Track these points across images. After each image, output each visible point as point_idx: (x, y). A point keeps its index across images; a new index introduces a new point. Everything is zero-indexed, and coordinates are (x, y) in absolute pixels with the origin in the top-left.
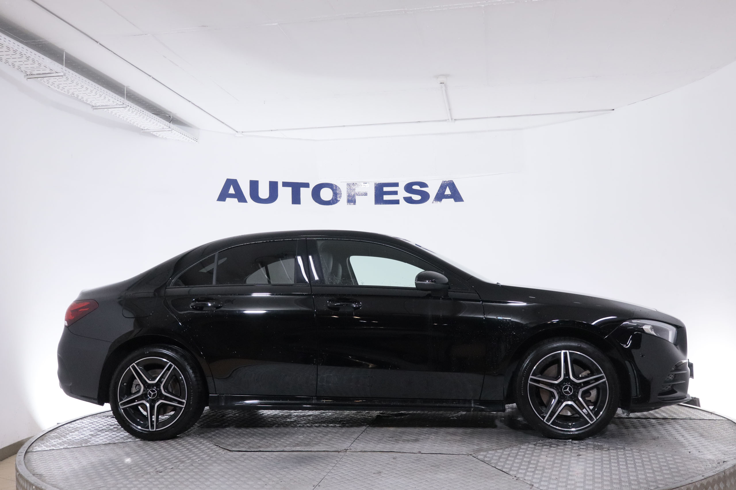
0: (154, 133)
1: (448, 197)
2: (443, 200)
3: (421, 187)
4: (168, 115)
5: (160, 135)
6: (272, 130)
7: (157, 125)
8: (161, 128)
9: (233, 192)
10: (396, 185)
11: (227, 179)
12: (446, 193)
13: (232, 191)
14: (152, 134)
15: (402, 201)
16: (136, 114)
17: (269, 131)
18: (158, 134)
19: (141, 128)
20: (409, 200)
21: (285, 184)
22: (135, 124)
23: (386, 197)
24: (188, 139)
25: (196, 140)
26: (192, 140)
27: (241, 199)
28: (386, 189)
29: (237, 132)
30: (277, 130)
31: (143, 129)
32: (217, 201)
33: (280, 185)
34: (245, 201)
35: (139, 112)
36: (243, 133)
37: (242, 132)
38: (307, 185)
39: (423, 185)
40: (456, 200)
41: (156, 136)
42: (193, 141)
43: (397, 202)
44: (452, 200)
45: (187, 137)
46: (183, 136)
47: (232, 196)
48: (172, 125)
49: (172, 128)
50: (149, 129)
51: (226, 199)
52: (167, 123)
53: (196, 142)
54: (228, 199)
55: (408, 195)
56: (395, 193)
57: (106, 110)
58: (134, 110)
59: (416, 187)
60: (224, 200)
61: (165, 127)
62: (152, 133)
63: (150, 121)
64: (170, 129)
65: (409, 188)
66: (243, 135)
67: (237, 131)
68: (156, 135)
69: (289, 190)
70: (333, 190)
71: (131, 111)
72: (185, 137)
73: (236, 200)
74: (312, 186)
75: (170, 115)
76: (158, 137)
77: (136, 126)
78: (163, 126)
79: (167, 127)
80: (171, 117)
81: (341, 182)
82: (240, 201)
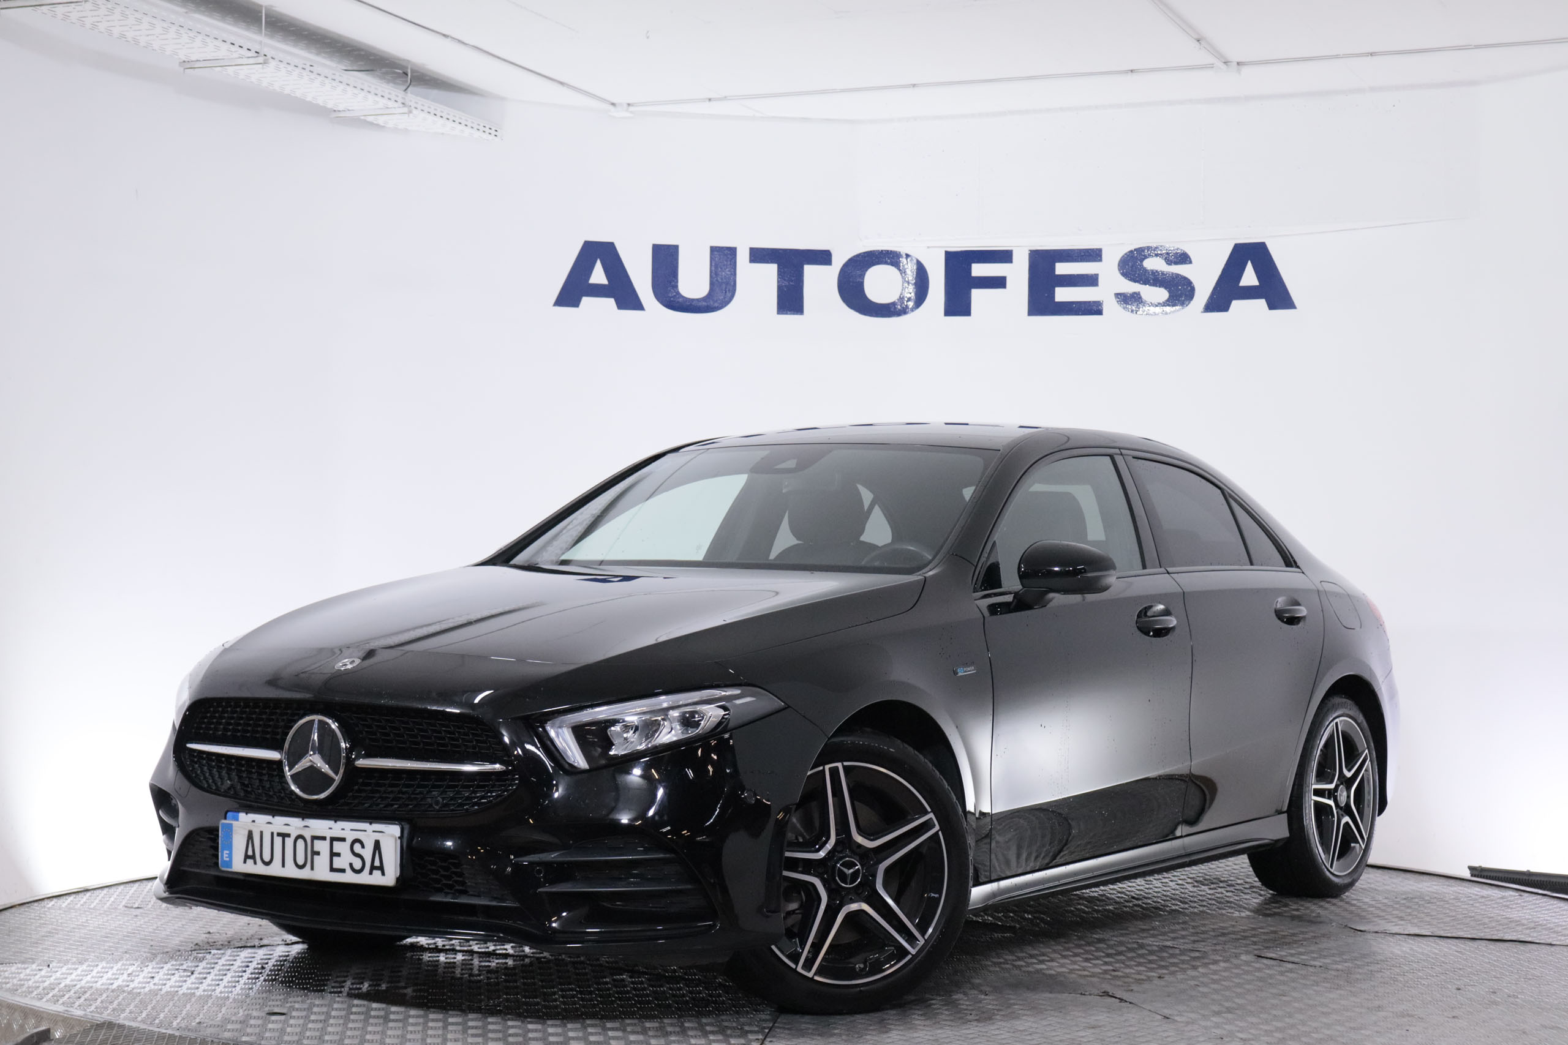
0: (370, 119)
1: (1249, 293)
2: (1236, 304)
3: (1169, 262)
4: (401, 67)
5: (386, 123)
6: (710, 100)
7: (367, 98)
8: (382, 105)
9: (604, 280)
10: (1094, 255)
11: (586, 243)
12: (1243, 283)
13: (598, 276)
14: (365, 121)
15: (1111, 306)
18: (381, 121)
19: (330, 105)
20: (1132, 303)
21: (759, 255)
22: (309, 99)
23: (1062, 294)
24: (468, 130)
25: (492, 132)
26: (480, 133)
27: (627, 299)
28: (1062, 269)
29: (613, 104)
30: (725, 98)
31: (335, 109)
32: (554, 305)
33: (743, 257)
34: (638, 306)
35: (305, 73)
36: (631, 109)
37: (629, 105)
38: (823, 257)
39: (1177, 257)
40: (1272, 306)
41: (377, 125)
42: (485, 136)
43: (1093, 309)
44: (1262, 303)
45: (462, 127)
46: (450, 124)
47: (598, 291)
48: (415, 97)
49: (413, 105)
50: (350, 109)
51: (581, 300)
52: (396, 92)
53: (491, 137)
54: (585, 300)
55: (1130, 287)
56: (1091, 281)
57: (219, 69)
58: (290, 68)
59: (1153, 264)
60: (576, 304)
61: (391, 104)
62: (362, 118)
64: (406, 110)
65: (1132, 265)
66: (631, 112)
67: (614, 102)
68: (375, 122)
69: (770, 272)
70: (903, 272)
71: (284, 69)
72: (456, 125)
73: (611, 302)
75: (407, 68)
76: (383, 127)
77: (314, 102)
78: (385, 101)
79: (396, 105)
80: (407, 75)
81: (928, 247)
82: (622, 305)
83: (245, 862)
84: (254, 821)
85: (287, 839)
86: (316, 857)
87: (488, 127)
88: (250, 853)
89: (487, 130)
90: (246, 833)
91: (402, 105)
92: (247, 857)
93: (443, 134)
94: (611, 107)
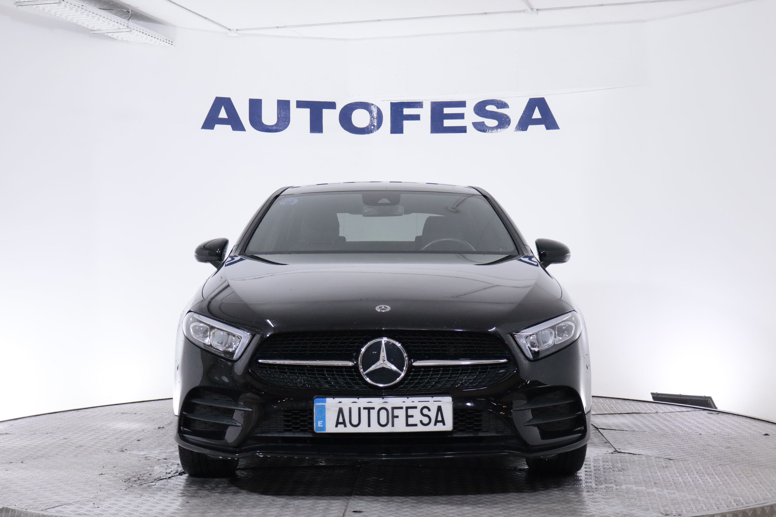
0: (110, 35)
1: (537, 122)
2: (530, 127)
3: (498, 108)
4: (126, 9)
5: (117, 37)
6: (278, 27)
7: (109, 23)
8: (116, 27)
9: (226, 116)
10: (462, 104)
11: (217, 98)
12: (533, 117)
13: (223, 114)
14: (106, 36)
16: (77, 11)
17: (274, 28)
18: (115, 36)
19: (90, 28)
20: (480, 127)
21: (301, 104)
22: (80, 23)
23: (447, 123)
24: (158, 41)
25: (170, 42)
26: (164, 43)
27: (237, 126)
28: (447, 111)
29: (229, 30)
30: (285, 27)
31: (93, 29)
32: (202, 128)
33: (293, 105)
34: (243, 129)
35: (79, 9)
36: (238, 32)
37: (237, 30)
38: (332, 105)
39: (502, 105)
40: (548, 128)
41: (113, 38)
42: (167, 44)
43: (462, 130)
44: (543, 127)
45: (156, 40)
46: (150, 38)
47: (223, 122)
48: (132, 23)
49: (132, 28)
50: (100, 29)
51: (215, 126)
52: (124, 21)
53: (170, 45)
54: (217, 126)
55: (480, 119)
56: (461, 116)
57: (35, 6)
58: (72, 6)
59: (491, 108)
60: (212, 128)
61: (121, 27)
62: (106, 34)
63: (99, 19)
64: (129, 30)
65: (480, 109)
66: (238, 34)
67: (230, 28)
68: (112, 37)
69: (307, 112)
70: (371, 112)
71: (68, 7)
72: (153, 38)
73: (229, 127)
74: (339, 107)
75: (129, 9)
76: (116, 39)
77: (82, 25)
78: (118, 25)
79: (124, 27)
80: (129, 12)
81: (382, 100)
82: (234, 128)
83: (337, 426)
84: (340, 402)
85: (371, 411)
86: (395, 419)
87: (168, 40)
88: (341, 420)
89: (167, 41)
90: (337, 409)
91: (127, 28)
92: (338, 423)
93: (145, 43)
94: (229, 31)
